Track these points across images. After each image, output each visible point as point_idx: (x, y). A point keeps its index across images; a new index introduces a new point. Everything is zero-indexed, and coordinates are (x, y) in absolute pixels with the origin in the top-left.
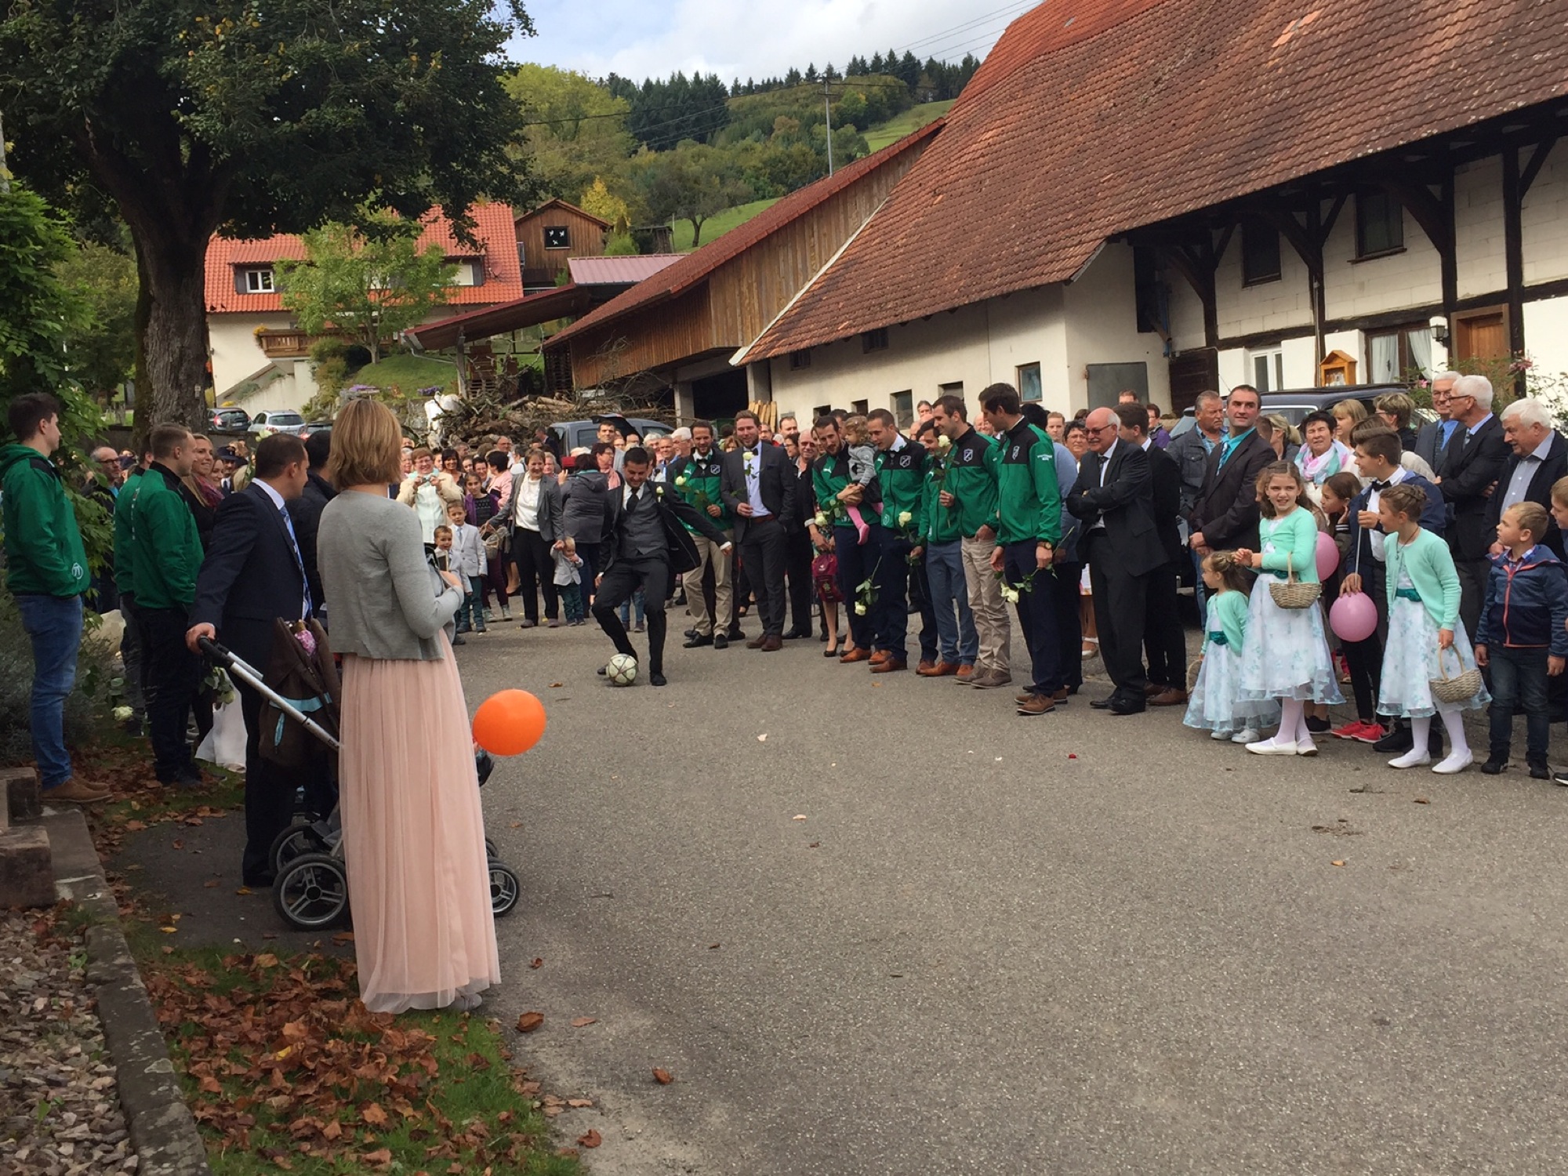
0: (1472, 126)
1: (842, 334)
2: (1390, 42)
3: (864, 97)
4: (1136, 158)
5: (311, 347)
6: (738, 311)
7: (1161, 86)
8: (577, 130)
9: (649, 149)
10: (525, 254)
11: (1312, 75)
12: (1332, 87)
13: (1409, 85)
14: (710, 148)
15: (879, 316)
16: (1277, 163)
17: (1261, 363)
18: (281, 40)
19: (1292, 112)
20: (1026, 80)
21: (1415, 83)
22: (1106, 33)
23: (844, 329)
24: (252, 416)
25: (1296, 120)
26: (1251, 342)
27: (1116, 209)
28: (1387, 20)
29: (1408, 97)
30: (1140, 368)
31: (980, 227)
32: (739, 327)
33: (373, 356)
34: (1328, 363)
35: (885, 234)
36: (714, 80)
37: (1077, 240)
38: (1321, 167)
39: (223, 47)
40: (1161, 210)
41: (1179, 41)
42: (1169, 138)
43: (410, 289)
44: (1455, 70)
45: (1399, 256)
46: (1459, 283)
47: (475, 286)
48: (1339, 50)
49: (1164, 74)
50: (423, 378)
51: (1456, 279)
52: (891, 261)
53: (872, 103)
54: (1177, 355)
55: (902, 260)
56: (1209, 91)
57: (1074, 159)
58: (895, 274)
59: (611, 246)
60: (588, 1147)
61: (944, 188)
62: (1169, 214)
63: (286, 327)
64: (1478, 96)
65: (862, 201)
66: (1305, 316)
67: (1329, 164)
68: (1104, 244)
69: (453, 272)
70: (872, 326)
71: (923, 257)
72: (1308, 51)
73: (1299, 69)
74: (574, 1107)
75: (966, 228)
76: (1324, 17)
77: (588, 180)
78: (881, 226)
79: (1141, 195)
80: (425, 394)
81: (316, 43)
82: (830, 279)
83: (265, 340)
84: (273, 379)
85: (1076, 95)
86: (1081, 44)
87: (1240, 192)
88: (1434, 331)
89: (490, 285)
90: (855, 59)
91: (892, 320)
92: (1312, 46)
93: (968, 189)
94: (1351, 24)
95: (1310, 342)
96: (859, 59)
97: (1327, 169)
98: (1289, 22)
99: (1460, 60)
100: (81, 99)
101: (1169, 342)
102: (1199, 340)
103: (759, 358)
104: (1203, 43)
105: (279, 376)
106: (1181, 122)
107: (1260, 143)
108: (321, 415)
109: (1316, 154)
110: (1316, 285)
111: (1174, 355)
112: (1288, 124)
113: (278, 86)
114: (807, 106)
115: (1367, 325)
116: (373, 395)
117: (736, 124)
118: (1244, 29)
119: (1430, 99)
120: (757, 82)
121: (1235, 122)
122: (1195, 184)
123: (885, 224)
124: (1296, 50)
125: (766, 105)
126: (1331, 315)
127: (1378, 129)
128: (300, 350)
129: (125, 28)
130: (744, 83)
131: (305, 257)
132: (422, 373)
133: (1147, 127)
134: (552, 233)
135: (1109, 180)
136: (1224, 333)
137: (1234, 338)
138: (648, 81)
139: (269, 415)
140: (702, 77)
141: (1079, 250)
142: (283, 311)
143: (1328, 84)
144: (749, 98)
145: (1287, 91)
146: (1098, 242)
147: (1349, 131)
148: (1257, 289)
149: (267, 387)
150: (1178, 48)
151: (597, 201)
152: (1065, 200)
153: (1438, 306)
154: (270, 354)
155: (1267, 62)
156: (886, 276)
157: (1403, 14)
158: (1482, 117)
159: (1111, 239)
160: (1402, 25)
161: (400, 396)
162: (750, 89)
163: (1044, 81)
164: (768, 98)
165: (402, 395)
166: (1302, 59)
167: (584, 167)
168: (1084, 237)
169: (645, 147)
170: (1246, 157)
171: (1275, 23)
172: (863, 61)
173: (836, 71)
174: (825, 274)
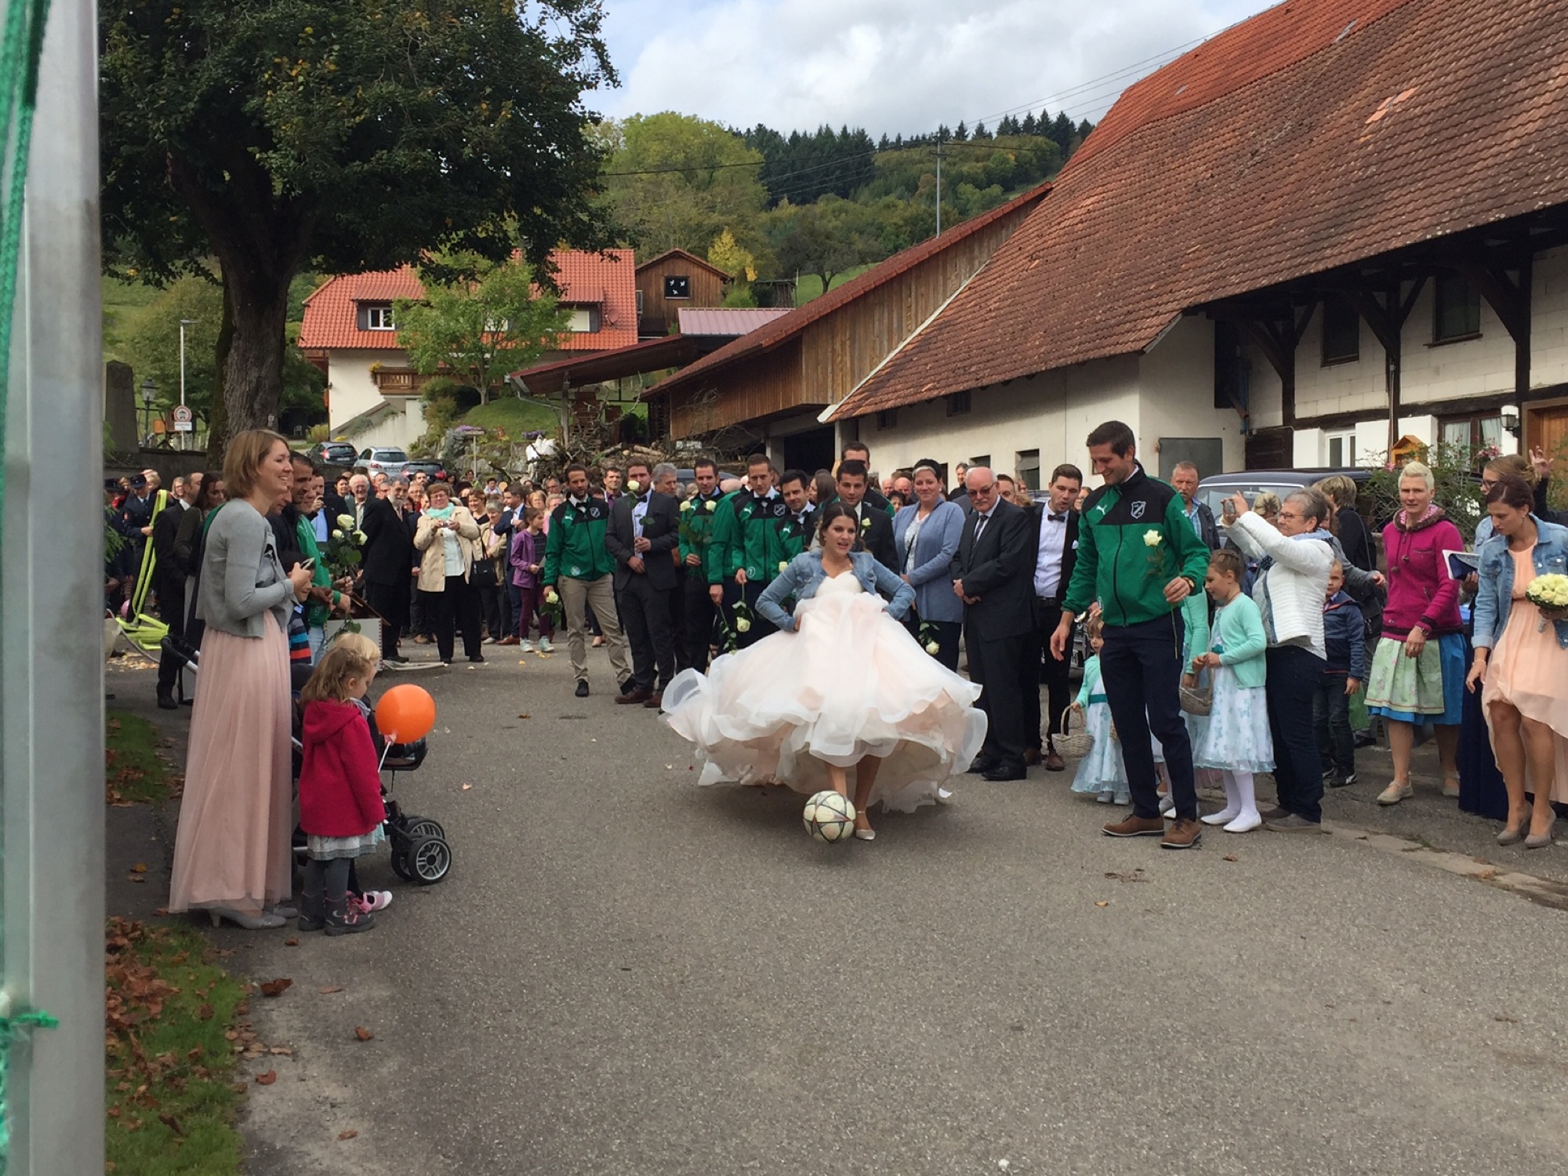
0: (1539, 212)
1: (926, 396)
2: (1477, 123)
3: (1013, 158)
4: (1223, 231)
5: (424, 386)
6: (830, 369)
7: (1257, 158)
8: (711, 181)
9: (790, 203)
10: (643, 303)
11: (1399, 153)
12: (1417, 166)
13: (1488, 168)
14: (851, 203)
15: (962, 378)
16: (1352, 241)
17: (1336, 445)
18: (359, 83)
19: (1374, 191)
20: (1132, 147)
21: (1493, 166)
22: (1214, 103)
23: (928, 391)
24: (360, 452)
25: (1377, 199)
26: (1327, 422)
27: (1197, 281)
28: (1477, 101)
29: (1483, 180)
30: (1217, 443)
31: (1069, 293)
32: (830, 384)
33: (483, 397)
34: (1401, 446)
35: (981, 297)
36: (862, 134)
37: (1156, 310)
38: (1391, 247)
39: (301, 88)
40: (1237, 285)
41: (1280, 114)
42: (1256, 212)
43: (522, 332)
44: (1533, 153)
45: (1475, 341)
46: (1532, 372)
47: (591, 332)
48: (1428, 129)
49: (1262, 146)
50: (529, 421)
51: (1529, 368)
52: (981, 325)
53: (1020, 164)
54: (1254, 433)
55: (992, 324)
56: (1301, 165)
57: (1166, 229)
58: (983, 337)
59: (729, 299)
60: (263, 1084)
61: (1041, 254)
62: (1244, 288)
63: (402, 365)
64: (1550, 181)
65: (962, 264)
66: (1379, 399)
67: (1399, 245)
68: (1180, 316)
69: (567, 317)
70: (953, 389)
71: (1011, 322)
72: (1398, 129)
73: (1388, 146)
74: (273, 1054)
75: (1056, 294)
76: (1418, 95)
77: (716, 231)
78: (978, 289)
79: (1222, 268)
80: (529, 437)
81: (392, 88)
82: (923, 340)
83: (381, 377)
84: (386, 416)
85: (1177, 164)
86: (1189, 112)
87: (1313, 269)
88: (1504, 419)
89: (606, 332)
90: (1006, 118)
91: (972, 384)
92: (1402, 123)
93: (1064, 254)
94: (1443, 103)
95: (1383, 425)
96: (1011, 118)
97: (1396, 250)
98: (1385, 99)
99: (1539, 144)
100: (168, 133)
101: (1246, 419)
102: (1276, 419)
103: (845, 417)
104: (1303, 117)
105: (393, 413)
106: (1270, 195)
107: (1339, 221)
108: (426, 454)
109: (1389, 234)
110: (1392, 368)
111: (1251, 433)
112: (1369, 202)
113: (352, 127)
114: (955, 164)
115: (1441, 411)
116: (477, 436)
117: (881, 181)
118: (1342, 103)
119: (1505, 182)
120: (905, 138)
121: (1320, 198)
122: (1273, 259)
123: (982, 287)
124: (1387, 128)
125: (914, 162)
126: (1407, 397)
127: (1451, 211)
128: (413, 388)
129: (214, 66)
130: (892, 139)
131: (422, 297)
132: (528, 417)
133: (1238, 199)
134: (672, 283)
135: (1194, 252)
136: (1300, 412)
137: (1310, 418)
138: (795, 133)
139: (374, 452)
140: (849, 131)
141: (1155, 321)
142: (396, 349)
143: (1413, 163)
144: (896, 154)
145: (1373, 169)
146: (1175, 313)
147: (1424, 212)
148: (1334, 368)
149: (380, 424)
150: (1278, 121)
151: (725, 253)
152: (1152, 269)
153: (1511, 394)
154: (384, 391)
155: (1358, 139)
156: (974, 340)
157: (1493, 95)
158: (1548, 203)
159: (1186, 312)
160: (1490, 106)
161: (504, 439)
162: (898, 145)
163: (1149, 149)
164: (915, 154)
165: (506, 438)
166: (1391, 137)
167: (716, 218)
168: (1161, 309)
169: (786, 200)
170: (1324, 234)
171: (1372, 98)
172: (1015, 121)
173: (987, 129)
174: (920, 334)
